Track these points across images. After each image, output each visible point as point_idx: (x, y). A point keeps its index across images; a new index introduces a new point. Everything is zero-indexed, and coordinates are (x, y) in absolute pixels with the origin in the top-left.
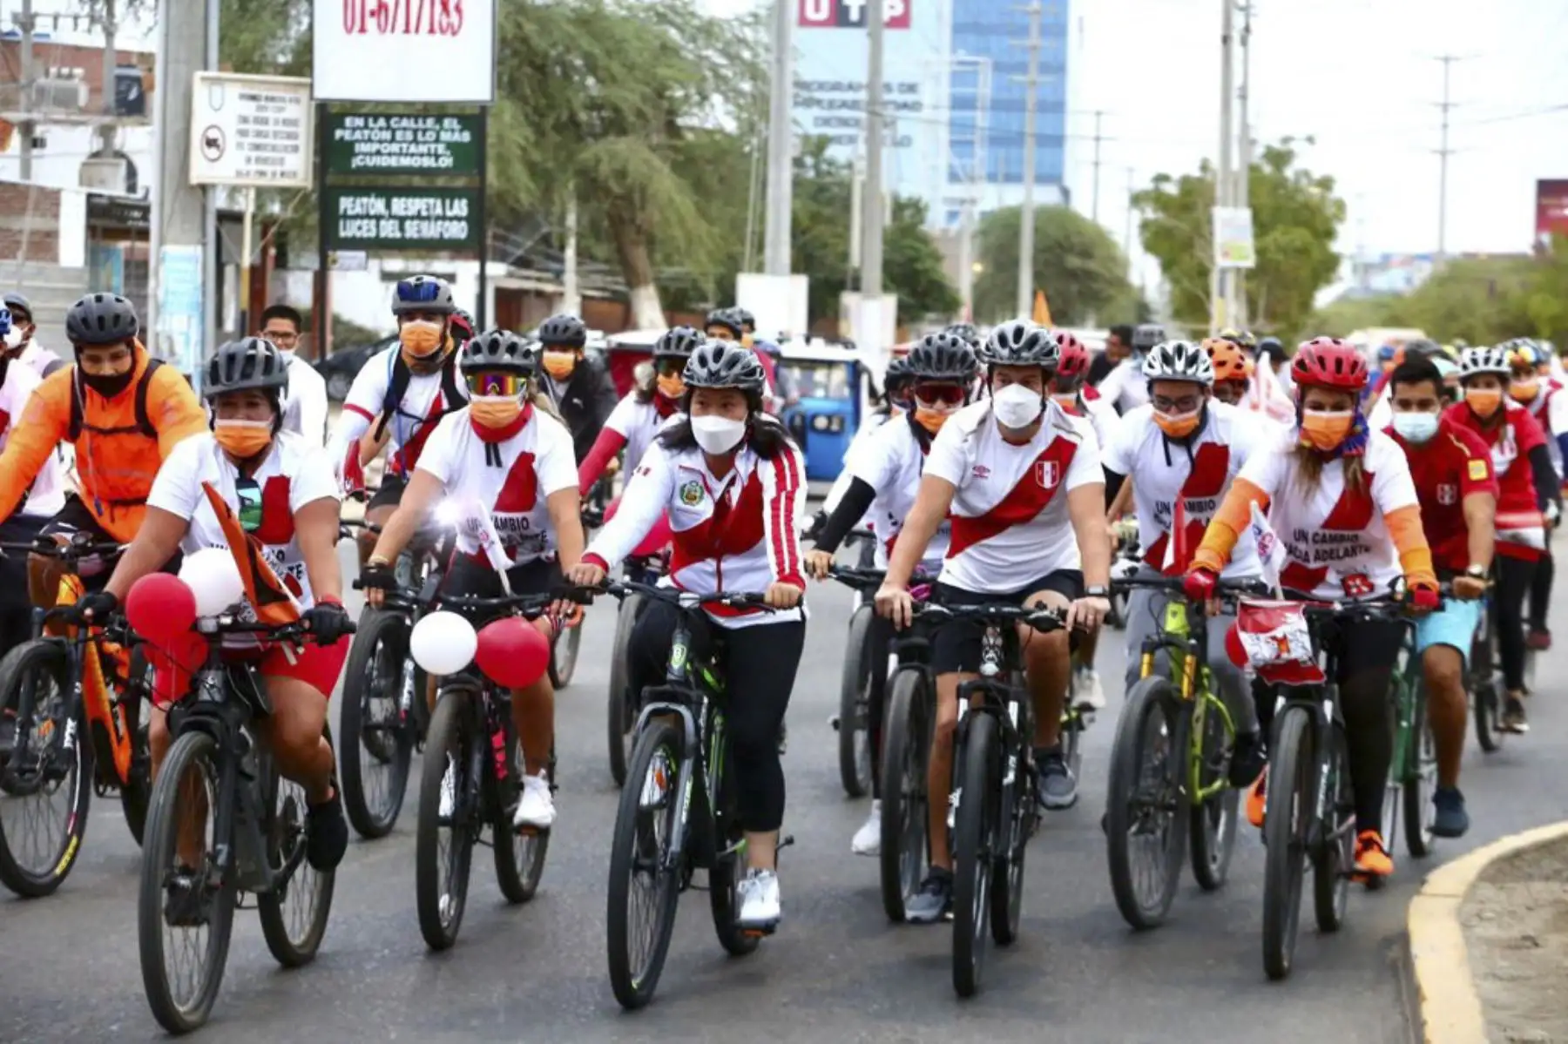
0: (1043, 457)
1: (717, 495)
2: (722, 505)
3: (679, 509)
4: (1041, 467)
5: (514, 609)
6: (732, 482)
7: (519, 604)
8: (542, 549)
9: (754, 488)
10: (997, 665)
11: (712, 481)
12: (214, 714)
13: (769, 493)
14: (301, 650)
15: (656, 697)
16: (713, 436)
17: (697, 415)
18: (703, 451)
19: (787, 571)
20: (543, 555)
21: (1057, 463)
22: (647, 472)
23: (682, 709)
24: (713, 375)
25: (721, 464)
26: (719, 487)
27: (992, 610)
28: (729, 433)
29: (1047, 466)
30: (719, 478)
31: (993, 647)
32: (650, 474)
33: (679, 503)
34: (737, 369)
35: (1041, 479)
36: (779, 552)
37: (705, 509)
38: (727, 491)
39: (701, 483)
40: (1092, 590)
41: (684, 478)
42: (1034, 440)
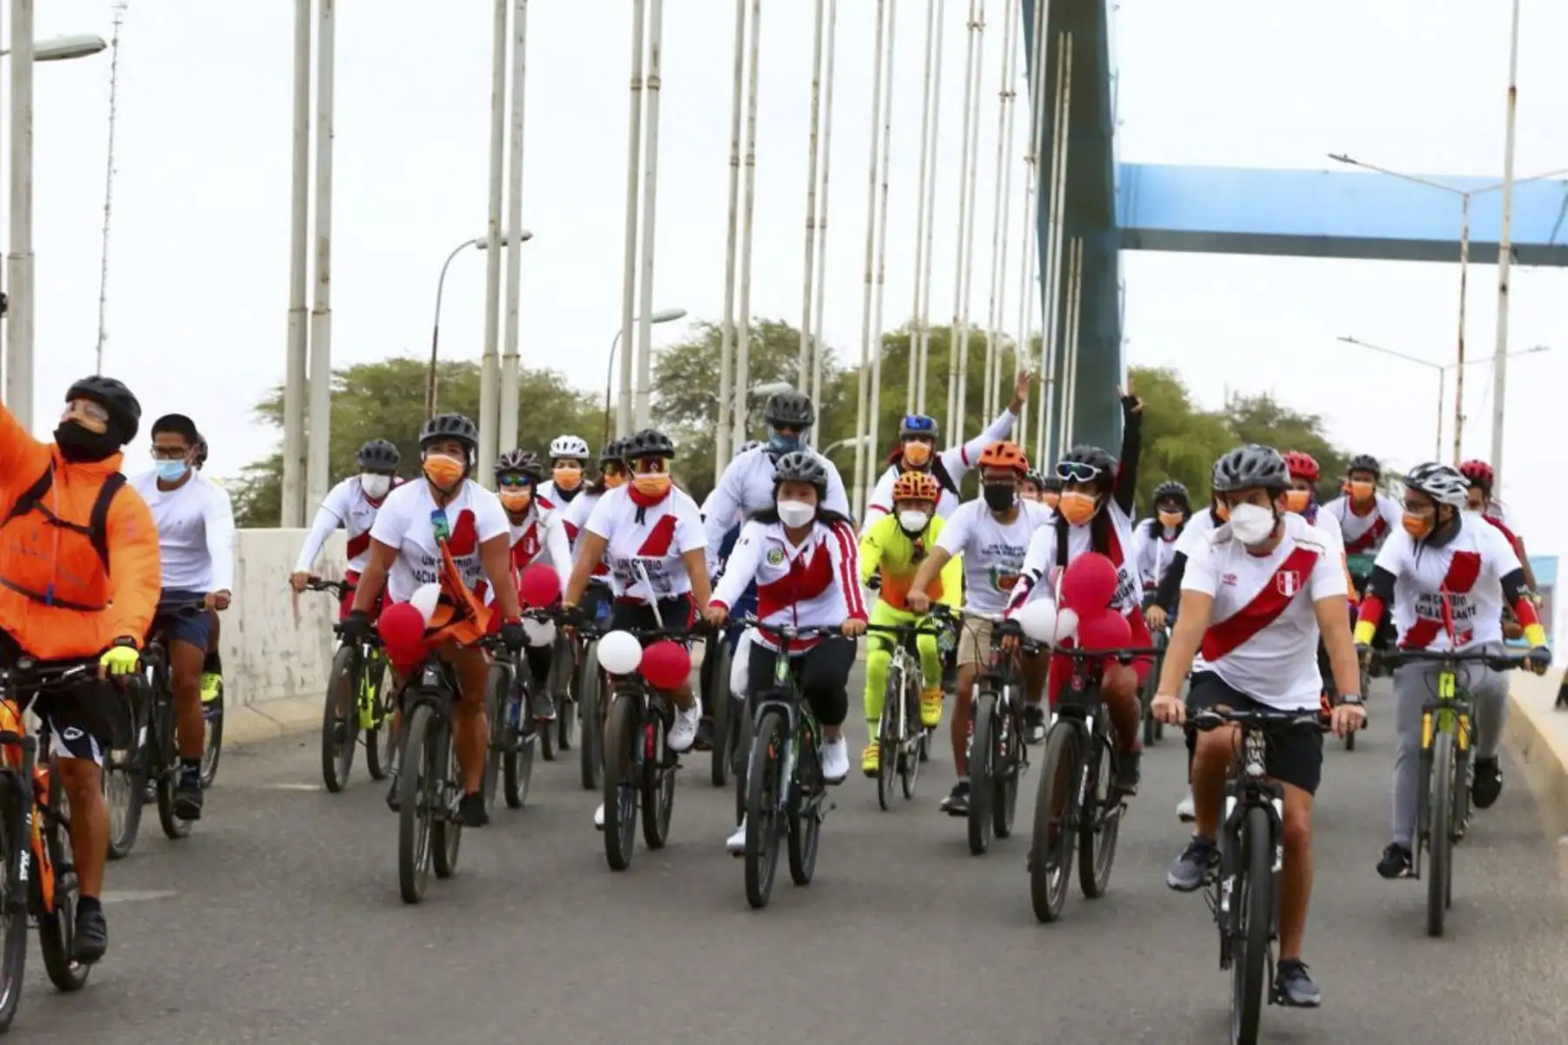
0: (1284, 568)
1: (792, 558)
2: (797, 565)
3: (767, 568)
4: (1283, 577)
5: (665, 637)
6: (806, 549)
7: (669, 634)
8: (669, 590)
9: (822, 554)
10: (1261, 765)
11: (789, 546)
12: (436, 694)
13: (836, 559)
14: (494, 653)
15: (767, 698)
16: (793, 515)
17: (782, 500)
18: (784, 524)
19: (855, 610)
20: (669, 595)
21: (1298, 573)
22: (747, 542)
23: (787, 706)
24: (796, 472)
25: (796, 535)
26: (794, 552)
27: (1259, 715)
28: (803, 513)
29: (1289, 576)
30: (796, 546)
31: (1257, 749)
32: (749, 544)
33: (767, 563)
34: (810, 470)
35: (1283, 588)
36: (848, 598)
37: (784, 568)
38: (801, 554)
39: (781, 548)
40: (1348, 698)
41: (771, 546)
42: (1275, 552)
